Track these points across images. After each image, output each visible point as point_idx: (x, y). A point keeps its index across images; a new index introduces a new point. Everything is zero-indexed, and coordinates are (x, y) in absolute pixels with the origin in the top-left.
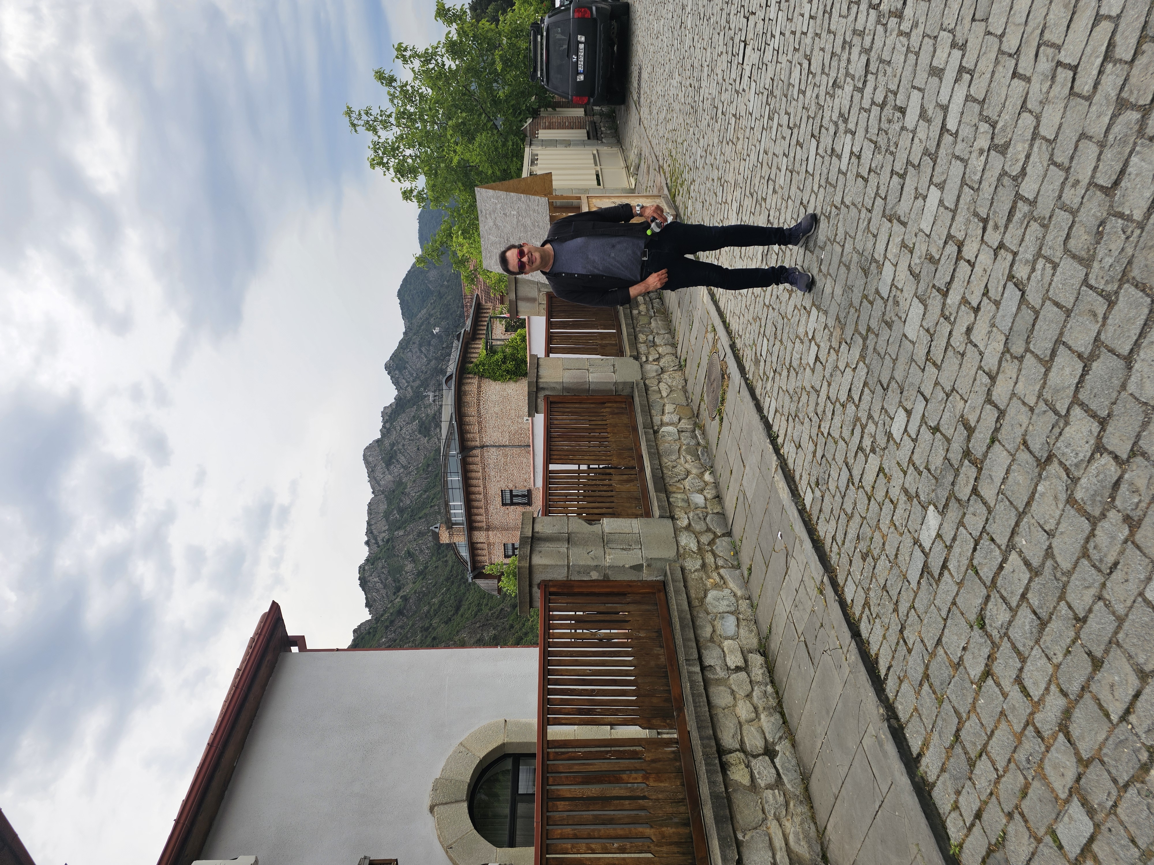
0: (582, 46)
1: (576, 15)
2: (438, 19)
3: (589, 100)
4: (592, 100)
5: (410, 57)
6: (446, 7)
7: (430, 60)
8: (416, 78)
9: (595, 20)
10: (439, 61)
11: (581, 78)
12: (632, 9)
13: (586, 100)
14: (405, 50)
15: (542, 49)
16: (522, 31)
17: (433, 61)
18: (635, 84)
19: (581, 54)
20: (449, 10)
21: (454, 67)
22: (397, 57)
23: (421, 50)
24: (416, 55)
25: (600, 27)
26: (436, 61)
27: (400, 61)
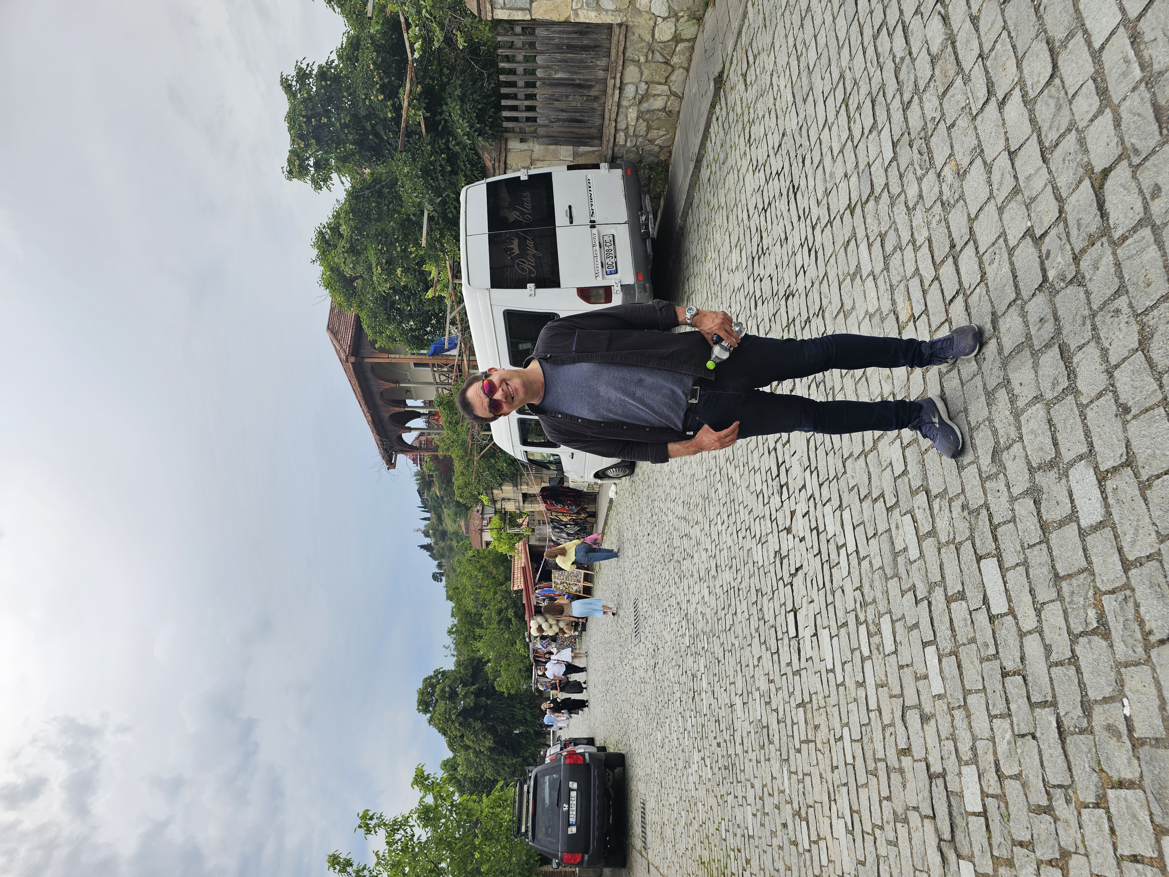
0: (573, 794)
1: (568, 761)
3: (583, 857)
4: (586, 857)
5: (374, 827)
6: (426, 774)
7: (398, 830)
9: (588, 766)
10: (409, 830)
11: (573, 830)
12: (628, 761)
13: (579, 857)
14: (371, 818)
19: (573, 802)
20: (428, 778)
21: (424, 839)
23: (389, 818)
25: (594, 772)
26: (405, 830)
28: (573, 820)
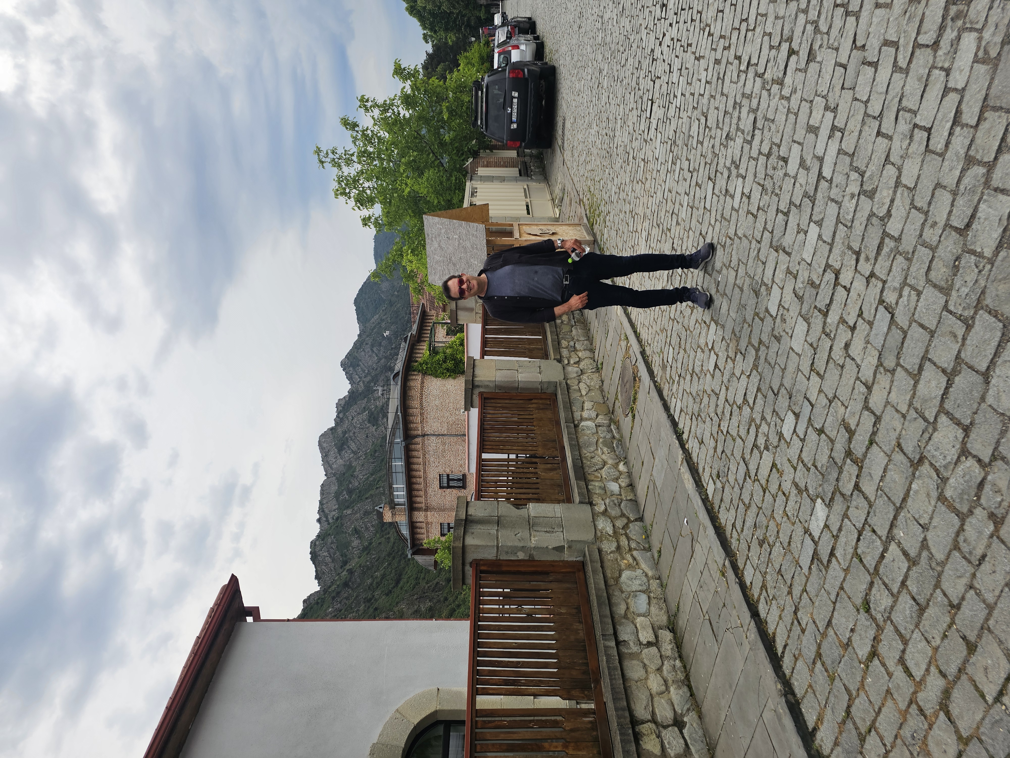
0: (515, 101)
1: (511, 76)
2: (395, 76)
3: (521, 144)
4: (523, 144)
5: (371, 107)
6: (402, 67)
7: (388, 110)
8: (375, 124)
9: (527, 80)
10: (396, 110)
11: (514, 126)
12: (558, 71)
13: (518, 144)
14: (367, 101)
15: (482, 102)
16: (465, 87)
17: (390, 111)
18: (560, 132)
19: (515, 106)
20: (404, 69)
21: (407, 115)
22: (360, 107)
23: (380, 101)
24: (376, 105)
25: (531, 85)
26: (393, 110)
27: (362, 110)
28: (514, 119)
